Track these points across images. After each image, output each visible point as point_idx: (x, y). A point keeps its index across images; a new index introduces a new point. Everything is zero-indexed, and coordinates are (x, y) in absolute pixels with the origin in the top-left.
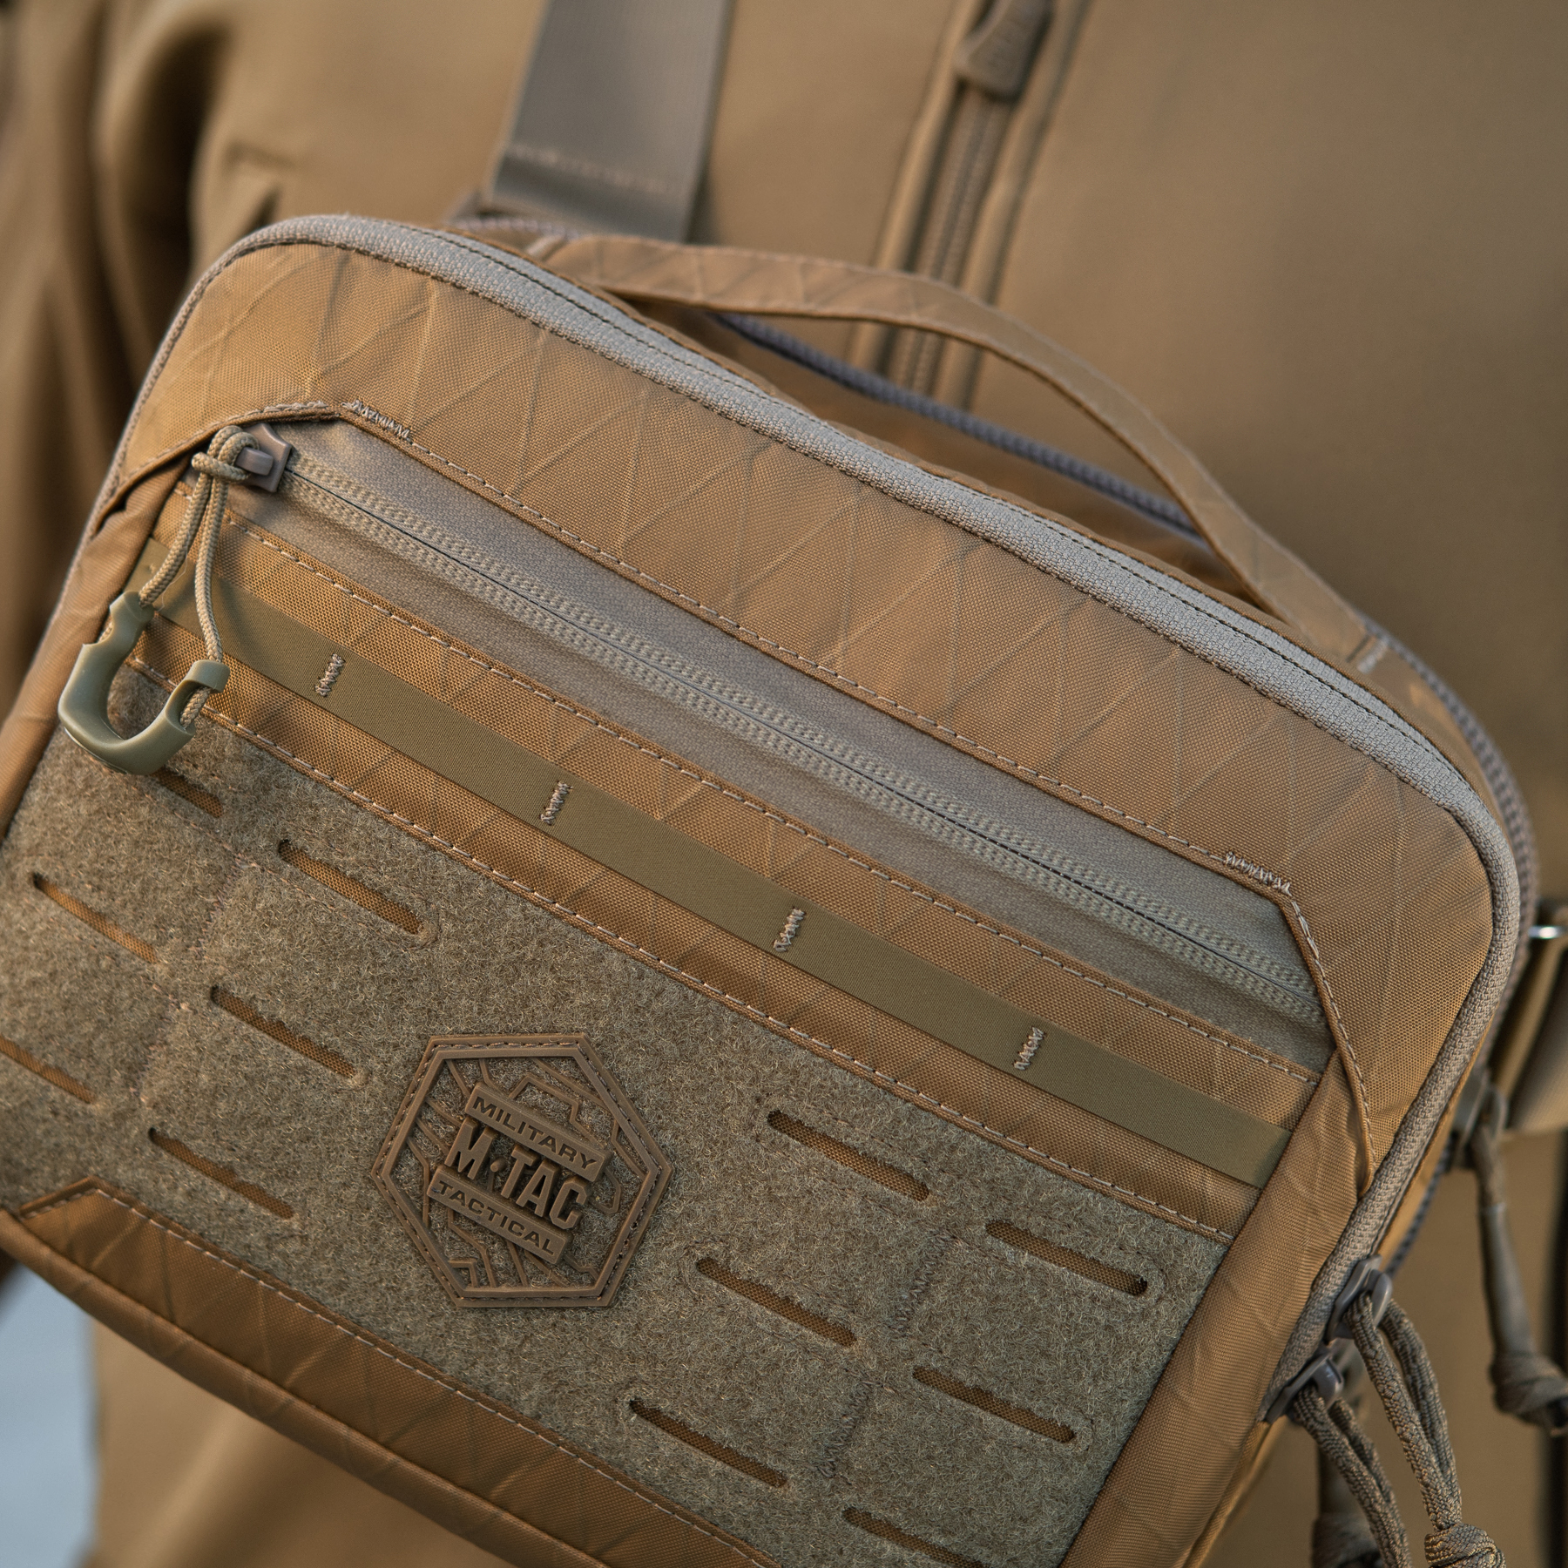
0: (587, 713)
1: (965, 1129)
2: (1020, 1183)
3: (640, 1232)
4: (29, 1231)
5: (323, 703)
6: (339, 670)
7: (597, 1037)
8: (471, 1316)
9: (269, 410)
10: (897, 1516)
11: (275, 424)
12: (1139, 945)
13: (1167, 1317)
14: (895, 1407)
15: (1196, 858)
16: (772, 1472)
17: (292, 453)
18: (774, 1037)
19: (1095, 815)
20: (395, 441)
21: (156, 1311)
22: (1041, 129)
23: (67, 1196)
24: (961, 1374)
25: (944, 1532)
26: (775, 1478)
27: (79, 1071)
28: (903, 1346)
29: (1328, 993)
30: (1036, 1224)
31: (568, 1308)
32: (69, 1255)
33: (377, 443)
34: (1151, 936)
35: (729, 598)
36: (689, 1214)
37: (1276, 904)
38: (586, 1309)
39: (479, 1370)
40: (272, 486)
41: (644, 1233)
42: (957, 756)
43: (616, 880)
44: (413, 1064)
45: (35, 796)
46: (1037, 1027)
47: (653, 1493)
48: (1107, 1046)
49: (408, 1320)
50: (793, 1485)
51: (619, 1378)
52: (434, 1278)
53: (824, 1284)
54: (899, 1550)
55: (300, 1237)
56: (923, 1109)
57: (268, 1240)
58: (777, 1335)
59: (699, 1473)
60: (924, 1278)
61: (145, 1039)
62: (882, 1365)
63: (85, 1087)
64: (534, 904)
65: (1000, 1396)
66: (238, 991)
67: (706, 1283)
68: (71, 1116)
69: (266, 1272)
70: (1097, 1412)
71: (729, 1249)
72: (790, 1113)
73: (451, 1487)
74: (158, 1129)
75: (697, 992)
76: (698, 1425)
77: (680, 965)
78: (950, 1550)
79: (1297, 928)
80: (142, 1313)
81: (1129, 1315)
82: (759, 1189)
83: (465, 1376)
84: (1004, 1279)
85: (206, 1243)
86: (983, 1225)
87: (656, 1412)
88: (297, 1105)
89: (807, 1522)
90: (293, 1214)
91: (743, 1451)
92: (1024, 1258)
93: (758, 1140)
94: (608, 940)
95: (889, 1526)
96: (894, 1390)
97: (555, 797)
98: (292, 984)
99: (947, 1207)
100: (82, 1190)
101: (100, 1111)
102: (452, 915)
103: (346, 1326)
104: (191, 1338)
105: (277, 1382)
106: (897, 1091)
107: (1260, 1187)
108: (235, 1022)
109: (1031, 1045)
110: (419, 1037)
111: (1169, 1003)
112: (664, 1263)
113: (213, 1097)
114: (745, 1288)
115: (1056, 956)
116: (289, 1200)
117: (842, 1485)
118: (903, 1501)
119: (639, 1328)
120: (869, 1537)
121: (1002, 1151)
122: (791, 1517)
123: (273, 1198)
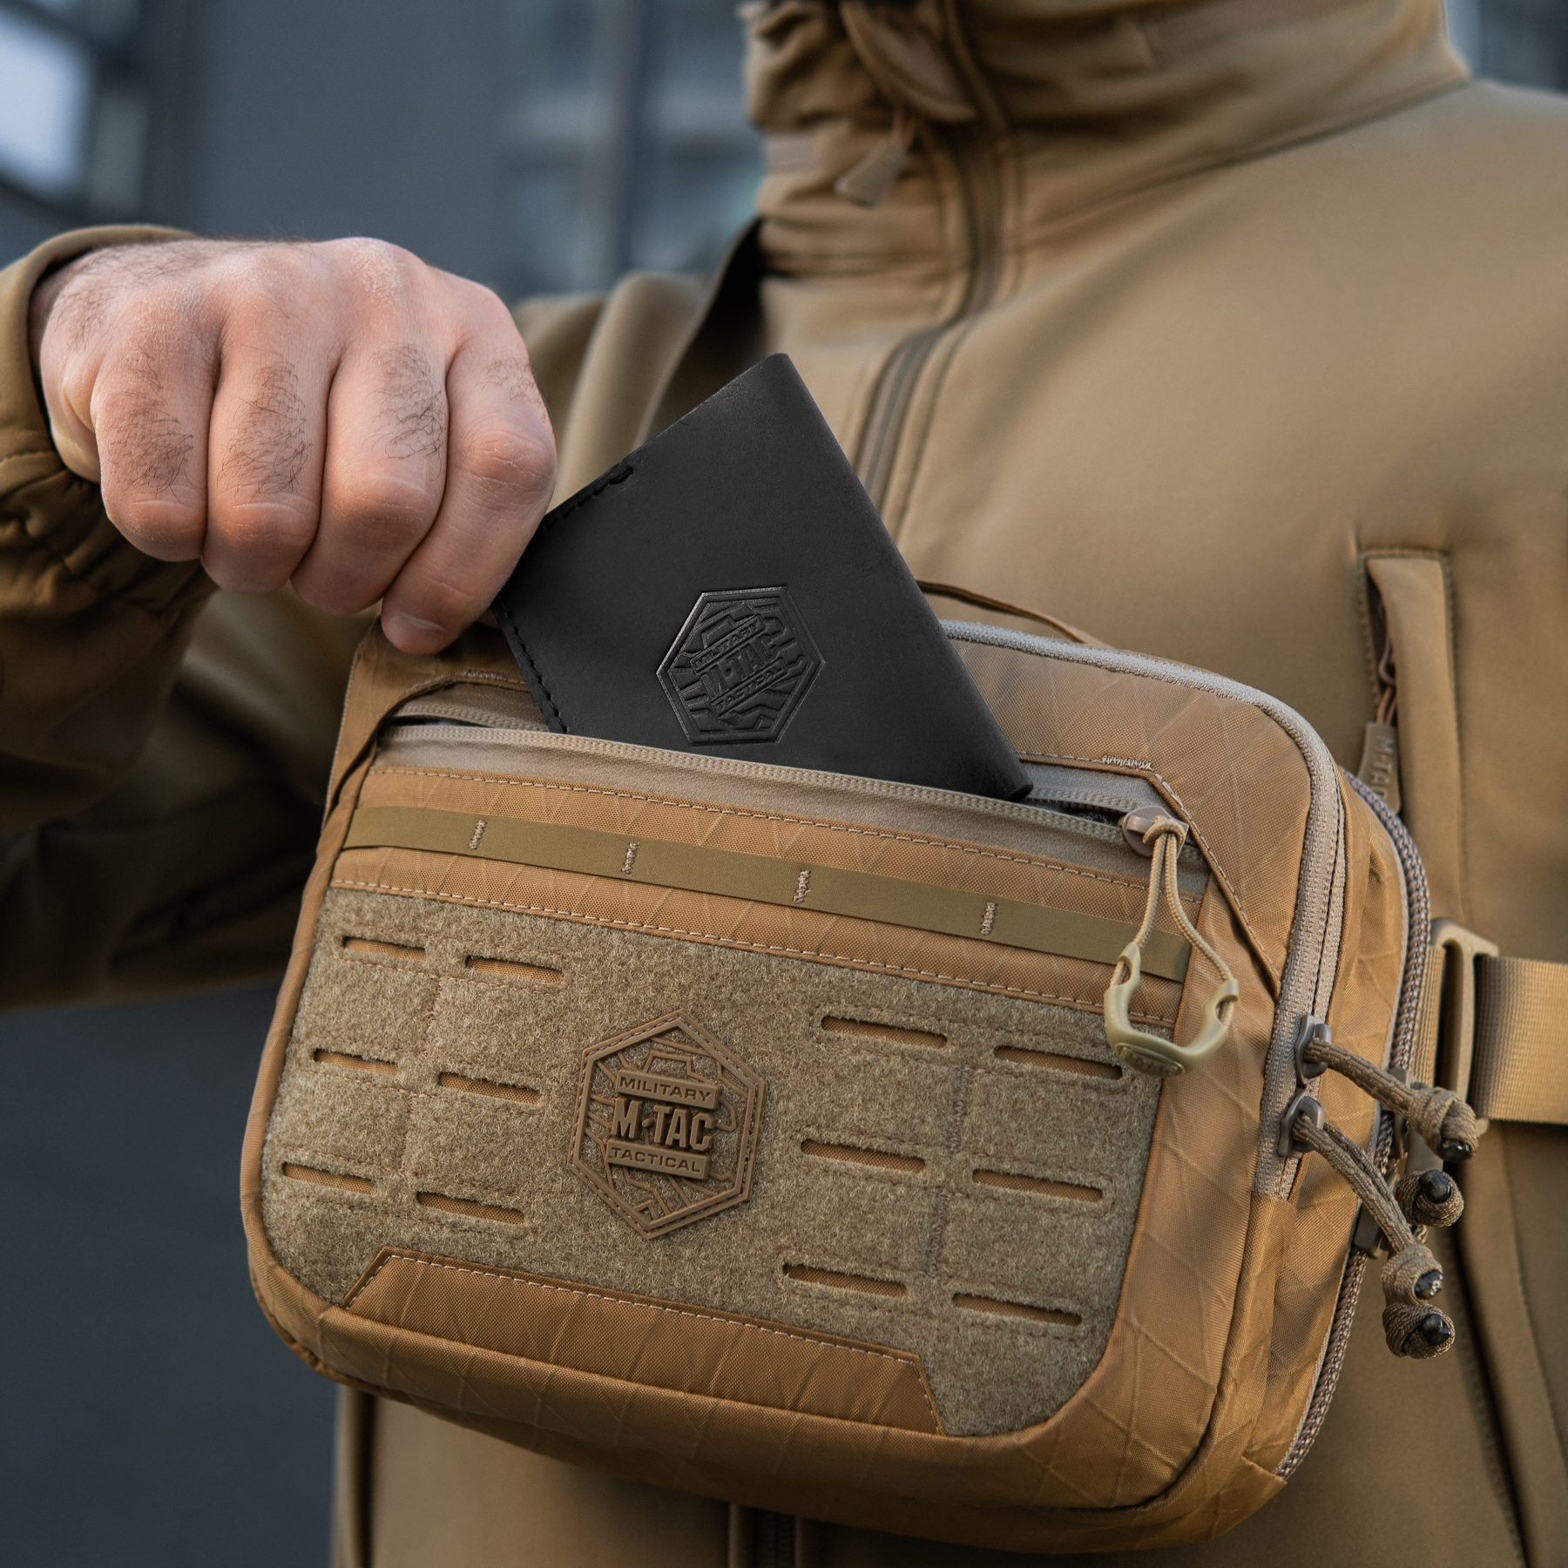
1: (960, 988)
2: (1007, 1014)
3: (755, 1136)
4: (354, 1314)
5: (476, 853)
6: (483, 829)
7: (690, 1006)
8: (657, 1244)
10: (991, 1290)
13: (1142, 1089)
14: (967, 1206)
15: (1082, 765)
16: (892, 1283)
18: (809, 965)
21: (452, 1339)
23: (372, 1272)
24: (1006, 1166)
25: (1027, 1290)
26: (896, 1286)
27: (361, 1171)
28: (959, 1157)
30: (1026, 1041)
31: (723, 1211)
32: (384, 1319)
34: (1053, 821)
36: (785, 1112)
37: (1145, 779)
38: (733, 1207)
39: (676, 1284)
41: (758, 1138)
43: (680, 894)
44: (575, 1074)
46: (990, 901)
47: (817, 1333)
48: (1043, 904)
49: (619, 1265)
50: (910, 1289)
51: (770, 1250)
52: (628, 1225)
53: (891, 1128)
54: (999, 1317)
55: (532, 1231)
56: (926, 982)
57: (511, 1242)
58: (868, 1178)
59: (843, 1303)
60: (960, 1103)
61: (401, 1129)
62: (948, 1175)
63: (367, 1180)
64: (630, 931)
65: (1039, 1175)
66: (453, 1067)
67: (810, 1156)
68: (361, 1205)
69: (516, 1268)
70: (1112, 1170)
71: (818, 1128)
72: (835, 1014)
73: (681, 1395)
74: (421, 1190)
75: (750, 951)
76: (833, 1265)
77: (734, 937)
78: (1035, 1305)
79: (1163, 790)
80: (443, 1344)
81: (1113, 1092)
82: (829, 1077)
83: (667, 1291)
84: (1017, 1087)
85: (472, 1264)
86: (991, 1052)
87: (801, 1266)
88: (507, 1134)
89: (928, 1314)
90: (523, 1215)
91: (868, 1274)
92: (1028, 1067)
93: (818, 1042)
94: (683, 937)
95: (987, 1298)
96: (961, 1192)
97: (629, 854)
98: (485, 1048)
99: (962, 1046)
100: (381, 1261)
101: (379, 1194)
102: (579, 959)
103: (579, 1289)
104: (478, 1349)
105: (545, 1360)
106: (905, 975)
107: (1181, 981)
108: (456, 1090)
109: (989, 915)
110: (575, 1053)
111: (1078, 864)
112: (778, 1153)
113: (451, 1150)
114: (839, 1151)
115: (990, 850)
116: (518, 1206)
117: (946, 1278)
118: (991, 1275)
119: (772, 1207)
120: (975, 1313)
121: (989, 996)
122: (915, 1314)
123: (508, 1209)
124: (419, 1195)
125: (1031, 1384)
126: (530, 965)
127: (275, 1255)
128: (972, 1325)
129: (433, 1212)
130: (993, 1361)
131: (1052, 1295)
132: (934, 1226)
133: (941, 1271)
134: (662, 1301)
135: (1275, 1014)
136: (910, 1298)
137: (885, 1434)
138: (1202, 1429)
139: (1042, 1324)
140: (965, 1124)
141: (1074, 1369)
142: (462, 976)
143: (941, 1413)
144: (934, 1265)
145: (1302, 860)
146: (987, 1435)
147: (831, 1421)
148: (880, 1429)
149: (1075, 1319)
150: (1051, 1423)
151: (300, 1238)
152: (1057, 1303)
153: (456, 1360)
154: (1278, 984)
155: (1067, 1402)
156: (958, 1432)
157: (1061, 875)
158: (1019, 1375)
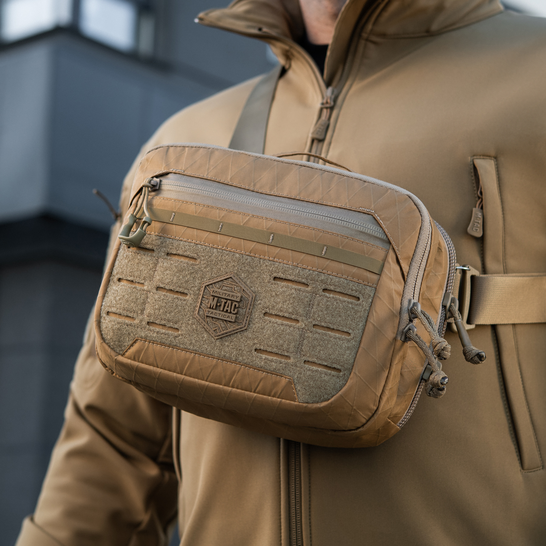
0: (224, 209)
1: (314, 271)
2: (327, 279)
3: (251, 310)
4: (125, 357)
5: (172, 223)
6: (174, 215)
7: (236, 272)
8: (218, 340)
9: (155, 174)
10: (315, 360)
11: (157, 177)
12: (344, 227)
13: (366, 305)
14: (310, 335)
15: (354, 209)
16: (287, 356)
17: (161, 181)
18: (271, 262)
19: (332, 206)
20: (181, 173)
21: (154, 366)
22: (330, 144)
23: (132, 345)
24: (323, 324)
25: (326, 361)
26: (288, 357)
27: (131, 315)
28: (309, 320)
29: (386, 230)
30: (332, 288)
31: (238, 332)
32: (134, 359)
33: (177, 175)
35: (252, 184)
36: (260, 304)
37: (372, 215)
38: (242, 331)
39: (222, 353)
40: (157, 188)
41: (252, 311)
42: (302, 202)
43: (235, 239)
44: (199, 290)
45: (117, 262)
46: (325, 246)
47: (263, 370)
48: (341, 248)
49: (206, 346)
50: (292, 358)
51: (251, 344)
52: (210, 334)
53: (290, 310)
54: (317, 368)
55: (181, 335)
56: (304, 269)
57: (175, 338)
58: (282, 325)
59: (272, 361)
60: (311, 305)
61: (144, 303)
62: (305, 325)
63: (133, 318)
64: (219, 249)
65: (332, 327)
66: (162, 286)
67: (266, 317)
68: (131, 325)
69: (175, 346)
70: (354, 328)
71: (269, 309)
72: (277, 276)
73: (221, 386)
74: (149, 321)
75: (255, 257)
76: (269, 349)
77: (250, 252)
78: (328, 366)
79: (377, 219)
80: (151, 368)
81: (357, 305)
82: (274, 294)
83: (220, 355)
84: (328, 301)
85: (162, 344)
86: (322, 290)
87: (260, 349)
88: (177, 306)
89: (296, 366)
90: (179, 330)
91: (280, 353)
92: (331, 295)
93: (272, 284)
94: (235, 252)
95: (314, 362)
96: (309, 331)
97: (220, 226)
98: (172, 280)
99: (313, 288)
100: (135, 342)
101: (137, 321)
102: (203, 256)
103: (193, 353)
104: (162, 370)
105: (181, 374)
106: (298, 266)
107: (380, 274)
108: (162, 292)
109: (325, 250)
110: (200, 283)
111: (352, 237)
112: (256, 316)
113: (159, 310)
114: (275, 317)
115: (327, 232)
116: (178, 327)
117: (302, 355)
118: (316, 356)
119: (253, 332)
120: (310, 367)
121: (322, 274)
122: (293, 366)
123: (175, 328)
124: (148, 322)
125: (325, 389)
126: (187, 257)
127: (103, 339)
128: (309, 370)
129: (152, 328)
130: (314, 381)
131: (333, 363)
132: (300, 340)
133: (301, 353)
134: (218, 358)
135: (404, 286)
136: (292, 360)
137: (281, 401)
138: (375, 408)
139: (329, 371)
140: (312, 311)
141: (338, 385)
142: (166, 259)
143: (297, 396)
144: (299, 352)
145: (418, 241)
146: (311, 403)
147: (265, 397)
148: (279, 400)
149: (339, 370)
150: (330, 401)
151: (111, 334)
152: (335, 366)
153: (155, 373)
154: (406, 278)
155: (335, 395)
156: (302, 402)
157: (347, 240)
158: (322, 386)
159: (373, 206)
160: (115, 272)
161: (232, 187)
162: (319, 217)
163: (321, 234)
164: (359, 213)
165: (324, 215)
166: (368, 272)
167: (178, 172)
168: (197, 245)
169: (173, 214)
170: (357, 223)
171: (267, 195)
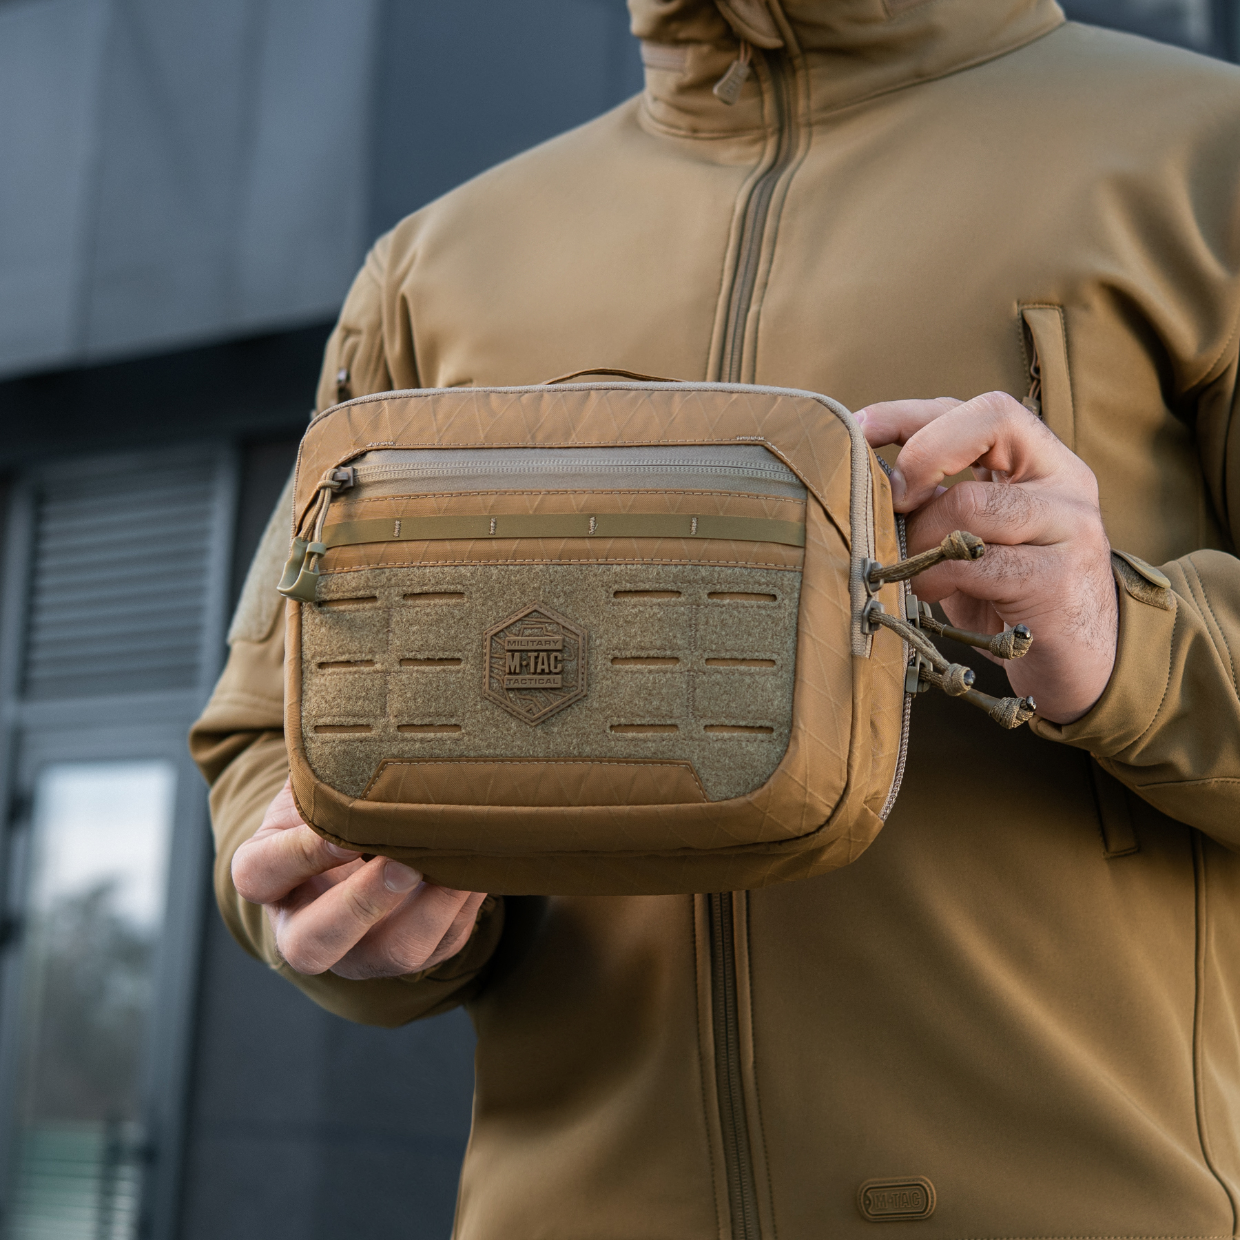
0: (492, 491)
1: (684, 565)
2: (711, 575)
4: (369, 800)
5: (399, 539)
6: (400, 525)
7: (541, 598)
8: (539, 727)
9: (340, 461)
10: (723, 720)
11: (345, 464)
12: (718, 476)
13: (789, 604)
14: (705, 678)
15: (726, 443)
16: (670, 725)
17: (354, 470)
18: (603, 566)
19: (686, 445)
20: (389, 447)
21: (428, 803)
23: (378, 775)
24: (723, 655)
25: (744, 718)
26: (673, 727)
27: (363, 721)
28: (697, 653)
29: (795, 467)
30: (724, 588)
31: (573, 703)
32: (388, 800)
33: (383, 452)
34: (721, 471)
35: (529, 437)
36: (600, 645)
37: (762, 446)
38: (579, 700)
39: (552, 747)
40: (352, 485)
41: (588, 661)
43: (525, 541)
44: (481, 646)
46: (694, 517)
47: (634, 760)
48: (721, 515)
49: (518, 743)
50: (681, 727)
51: (602, 719)
52: (521, 720)
53: (658, 643)
54: (730, 734)
55: (467, 734)
56: (666, 565)
57: (456, 743)
58: (650, 672)
59: (645, 741)
60: (693, 625)
61: (383, 695)
62: (692, 664)
63: (368, 726)
64: (500, 565)
65: (741, 657)
66: (408, 655)
67: (617, 666)
68: (366, 740)
69: (460, 756)
70: (779, 649)
71: (620, 650)
72: (620, 589)
73: (562, 808)
74: (400, 724)
75: (570, 565)
76: (638, 721)
77: (560, 558)
78: (748, 725)
79: (773, 450)
81: (774, 608)
82: (621, 623)
83: (547, 753)
84: (722, 613)
85: (435, 759)
86: (706, 596)
87: (620, 725)
88: (446, 685)
89: (692, 739)
90: (461, 727)
91: (657, 722)
92: (726, 601)
93: (613, 605)
94: (531, 564)
95: (722, 726)
96: (701, 672)
97: (492, 524)
98: (426, 641)
99: (690, 595)
100: (382, 768)
101: (376, 731)
102: (473, 584)
103: (497, 761)
104: (444, 805)
105: (482, 804)
106: (654, 563)
107: (802, 545)
108: (412, 667)
109: (694, 525)
110: (479, 634)
111: (738, 491)
112: (599, 667)
113: (415, 699)
114: (632, 661)
115: (690, 491)
116: (458, 723)
117: (698, 718)
118: (723, 713)
119: (600, 696)
120: (717, 734)
121: (700, 567)
122: (685, 740)
123: (451, 725)
124: (399, 727)
125: (752, 767)
126: (443, 593)
127: (318, 777)
128: (717, 741)
129: (409, 735)
130: (730, 758)
131: (756, 719)
132: (689, 692)
133: (696, 715)
134: (545, 759)
135: (851, 560)
136: (681, 732)
137: (677, 808)
138: (844, 785)
139: (753, 735)
140: (698, 636)
141: (773, 756)
142: (404, 606)
143: (707, 791)
144: (691, 712)
146: (732, 798)
147: (648, 807)
149: (770, 730)
150: (766, 786)
151: (332, 765)
152: (760, 723)
154: (850, 543)
155: (772, 774)
156: (717, 799)
157: (729, 498)
158: (745, 763)
159: (759, 430)
160: (308, 654)
161: (493, 450)
162: (669, 468)
163: (681, 497)
164: (738, 448)
165: (676, 463)
166: (780, 546)
167: (384, 447)
168: (457, 568)
169: (397, 522)
170: (739, 465)
171: (562, 450)
